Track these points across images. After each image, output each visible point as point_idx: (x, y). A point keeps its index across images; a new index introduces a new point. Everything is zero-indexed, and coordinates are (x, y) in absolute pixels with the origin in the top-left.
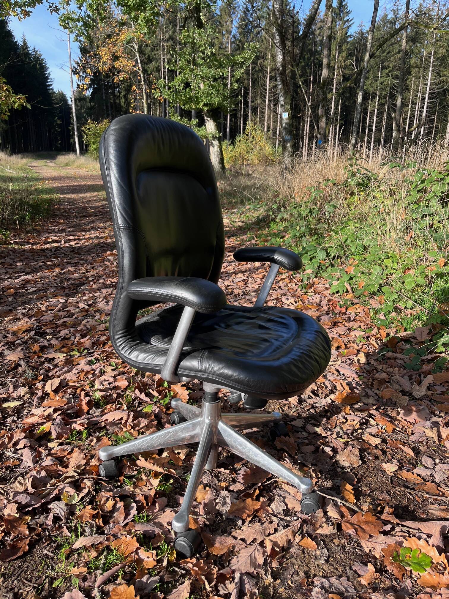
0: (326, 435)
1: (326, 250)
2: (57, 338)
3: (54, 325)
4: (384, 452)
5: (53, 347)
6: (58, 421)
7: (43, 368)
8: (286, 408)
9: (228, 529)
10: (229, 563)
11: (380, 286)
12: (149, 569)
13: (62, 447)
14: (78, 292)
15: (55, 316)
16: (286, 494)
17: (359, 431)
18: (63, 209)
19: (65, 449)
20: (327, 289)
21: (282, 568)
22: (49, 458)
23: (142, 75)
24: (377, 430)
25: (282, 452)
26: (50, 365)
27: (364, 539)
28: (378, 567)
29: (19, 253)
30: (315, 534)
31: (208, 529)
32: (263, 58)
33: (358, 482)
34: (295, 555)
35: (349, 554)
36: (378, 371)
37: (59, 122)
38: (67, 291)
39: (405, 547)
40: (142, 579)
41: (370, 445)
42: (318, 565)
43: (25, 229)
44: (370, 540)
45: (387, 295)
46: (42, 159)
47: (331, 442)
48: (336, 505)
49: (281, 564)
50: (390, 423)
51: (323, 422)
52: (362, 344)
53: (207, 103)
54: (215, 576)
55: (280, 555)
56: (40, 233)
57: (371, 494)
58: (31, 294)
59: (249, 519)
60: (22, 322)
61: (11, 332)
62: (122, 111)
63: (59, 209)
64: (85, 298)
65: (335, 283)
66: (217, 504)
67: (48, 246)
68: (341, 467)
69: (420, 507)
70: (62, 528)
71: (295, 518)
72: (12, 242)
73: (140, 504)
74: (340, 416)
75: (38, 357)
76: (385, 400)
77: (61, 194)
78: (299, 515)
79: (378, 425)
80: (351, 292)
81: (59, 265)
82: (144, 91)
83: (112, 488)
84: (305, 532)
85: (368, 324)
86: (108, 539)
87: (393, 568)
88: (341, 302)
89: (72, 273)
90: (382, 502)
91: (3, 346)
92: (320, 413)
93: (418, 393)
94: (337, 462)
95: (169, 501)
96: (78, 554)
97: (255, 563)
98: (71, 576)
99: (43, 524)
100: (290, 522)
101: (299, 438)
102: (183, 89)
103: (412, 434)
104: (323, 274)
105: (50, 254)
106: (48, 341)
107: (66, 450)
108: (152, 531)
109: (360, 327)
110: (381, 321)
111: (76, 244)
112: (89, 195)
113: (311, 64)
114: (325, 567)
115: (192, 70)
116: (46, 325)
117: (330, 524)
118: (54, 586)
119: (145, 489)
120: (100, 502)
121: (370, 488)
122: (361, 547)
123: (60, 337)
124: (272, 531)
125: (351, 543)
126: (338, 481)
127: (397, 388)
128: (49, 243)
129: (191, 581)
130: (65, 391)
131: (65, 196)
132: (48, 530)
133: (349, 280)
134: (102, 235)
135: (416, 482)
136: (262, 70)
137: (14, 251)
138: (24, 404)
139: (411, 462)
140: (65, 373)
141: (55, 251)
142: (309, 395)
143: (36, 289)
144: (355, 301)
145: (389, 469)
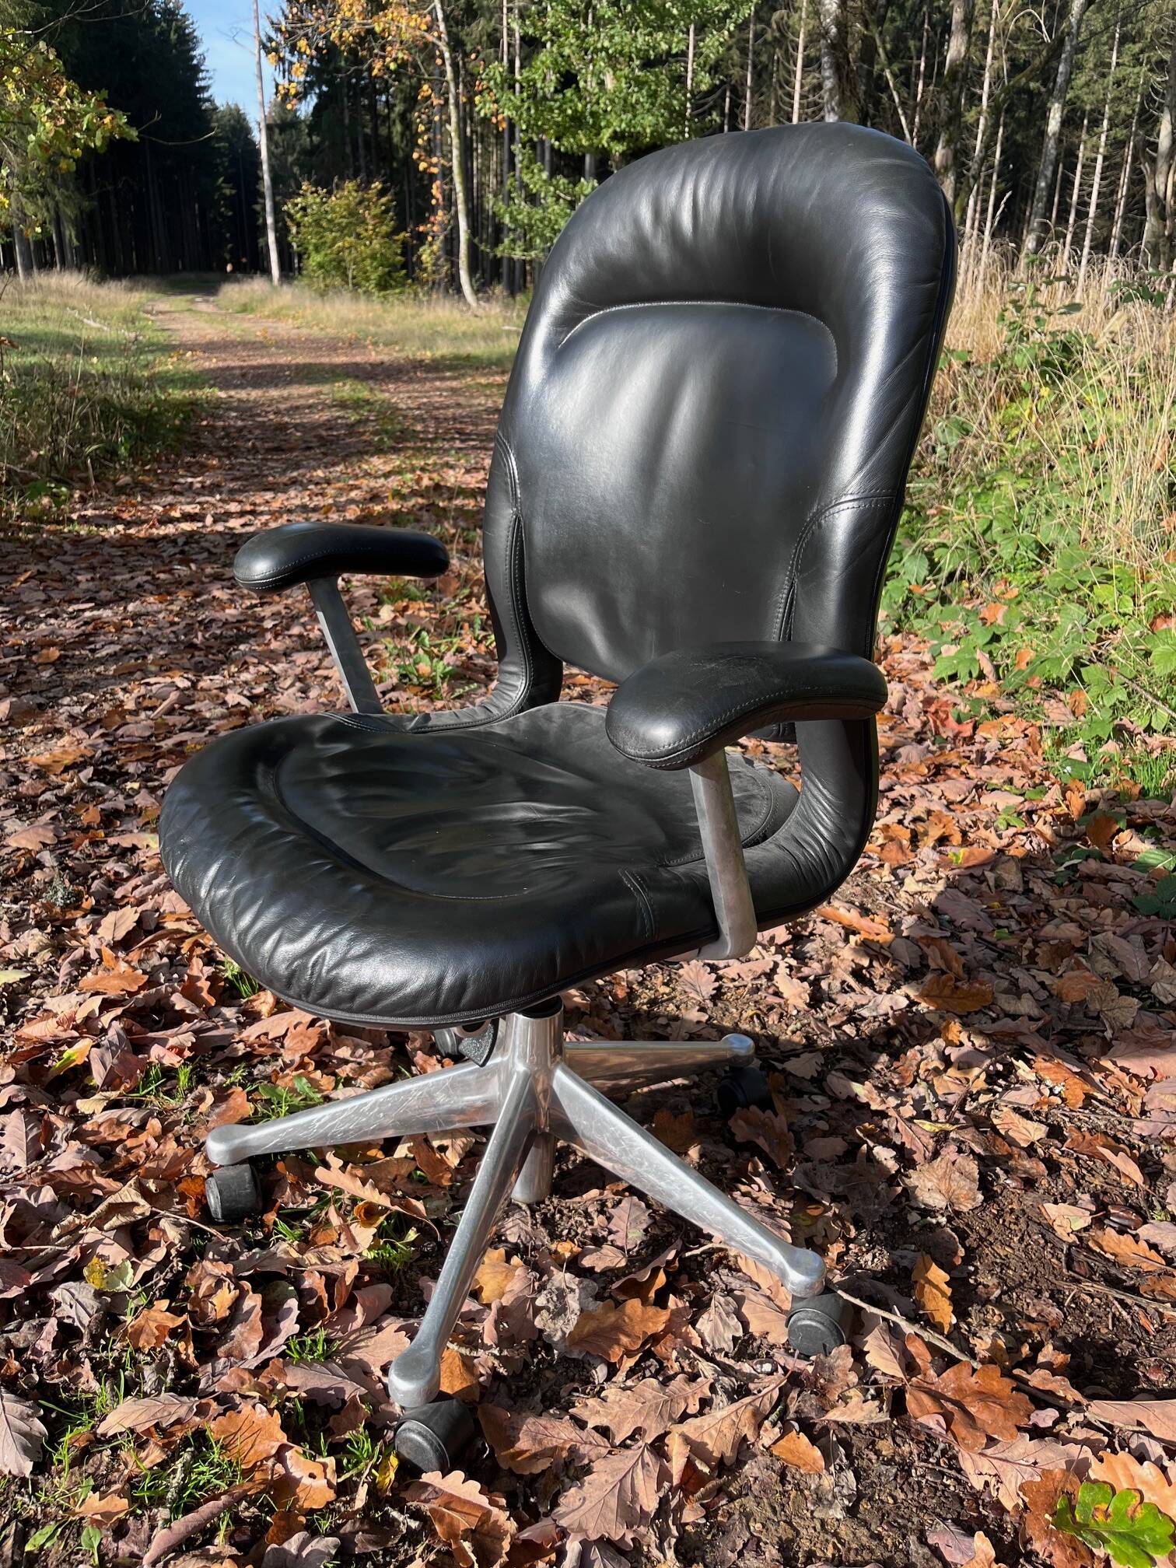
0: (882, 1107)
1: (929, 555)
2: (152, 790)
3: (149, 750)
4: (1053, 1167)
5: (140, 815)
6: (112, 1035)
7: (102, 875)
8: (772, 1019)
9: (563, 1393)
10: (555, 1504)
11: (1078, 664)
12: (311, 1511)
13: (114, 1113)
14: (229, 660)
15: (157, 726)
16: (748, 1287)
17: (983, 1099)
18: (224, 428)
19: (124, 1119)
20: (924, 666)
21: (711, 1528)
22: (76, 1144)
23: (447, 55)
24: (1037, 1097)
25: (747, 1155)
26: (120, 868)
27: (969, 1448)
28: (1007, 1539)
29: (89, 546)
30: (820, 1421)
31: (503, 1389)
32: (787, 7)
33: (968, 1260)
34: (756, 1487)
35: (920, 1491)
36: (1052, 916)
37: (228, 192)
38: (199, 656)
39: (1096, 1481)
40: (286, 1546)
41: (1012, 1143)
42: (823, 1523)
43: (114, 482)
44: (989, 1452)
45: (1094, 690)
46: (181, 294)
47: (897, 1130)
48: (894, 1331)
49: (710, 1512)
50: (1077, 1080)
51: (878, 1067)
52: (1012, 831)
53: (623, 132)
54: (506, 1545)
55: (709, 1486)
56: (150, 493)
57: (1005, 1298)
58: (102, 661)
59: (629, 1363)
60: (66, 739)
61: (32, 767)
62: (394, 159)
63: (212, 429)
64: (245, 676)
65: (949, 650)
66: (537, 1311)
67: (170, 529)
68: (918, 1209)
69: (1148, 1348)
70: (80, 1363)
71: (767, 1367)
72: (75, 516)
73: (312, 1302)
74: (929, 1049)
75: (91, 843)
76: (1067, 1005)
77: (221, 389)
78: (780, 1357)
79: (1040, 1081)
80: (991, 677)
81: (190, 583)
82: (452, 101)
83: (237, 1246)
84: (791, 1415)
85: (1033, 775)
86: (202, 1411)
87: (1050, 1548)
88: (961, 707)
89: (222, 605)
90: (1033, 1326)
91: (6, 806)
92: (870, 1037)
93: (1168, 987)
94: (908, 1193)
95: (397, 1297)
96: (114, 1450)
97: (632, 1509)
98: (82, 1518)
99: (26, 1349)
100: (751, 1378)
101: (802, 1113)
102: (556, 91)
103: (1143, 1112)
104: (917, 624)
105: (172, 551)
106: (129, 796)
107: (125, 1122)
108: (336, 1389)
109: (1010, 781)
110: (1073, 766)
111: (243, 526)
112: (300, 392)
113: (923, 23)
114: (843, 1531)
115: (582, 37)
116: (130, 750)
117: (872, 1391)
118: (28, 1548)
119: (334, 1254)
120: (197, 1289)
121: (1002, 1280)
122: (959, 1470)
123: (163, 786)
124: (694, 1408)
125: (929, 1455)
126: (909, 1253)
127: (1106, 969)
128: (172, 520)
129: (432, 1557)
130: (150, 945)
131: (232, 393)
132: (39, 1366)
133: (990, 642)
134: (318, 501)
135: (1146, 1266)
136: (783, 39)
137: (77, 541)
138: (33, 978)
139: (1132, 1200)
140: (158, 891)
141: (186, 543)
142: (843, 982)
143: (117, 648)
144: (1002, 704)
145: (1065, 1223)
